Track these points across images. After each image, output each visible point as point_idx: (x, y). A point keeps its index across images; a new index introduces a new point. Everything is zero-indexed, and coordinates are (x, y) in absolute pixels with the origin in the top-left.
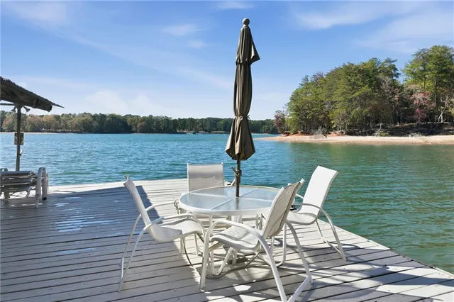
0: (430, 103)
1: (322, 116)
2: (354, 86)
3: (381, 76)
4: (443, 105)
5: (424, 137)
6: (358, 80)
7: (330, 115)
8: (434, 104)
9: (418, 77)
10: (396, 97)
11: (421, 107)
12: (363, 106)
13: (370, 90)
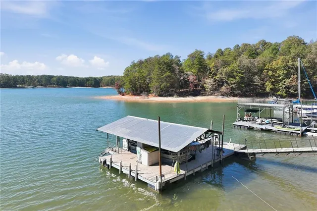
0: (196, 80)
1: (144, 86)
2: (163, 71)
3: (174, 66)
4: (201, 81)
5: (194, 98)
6: (164, 68)
7: (149, 85)
8: (197, 81)
9: (191, 67)
10: (182, 78)
11: (192, 83)
12: (167, 82)
13: (170, 74)
